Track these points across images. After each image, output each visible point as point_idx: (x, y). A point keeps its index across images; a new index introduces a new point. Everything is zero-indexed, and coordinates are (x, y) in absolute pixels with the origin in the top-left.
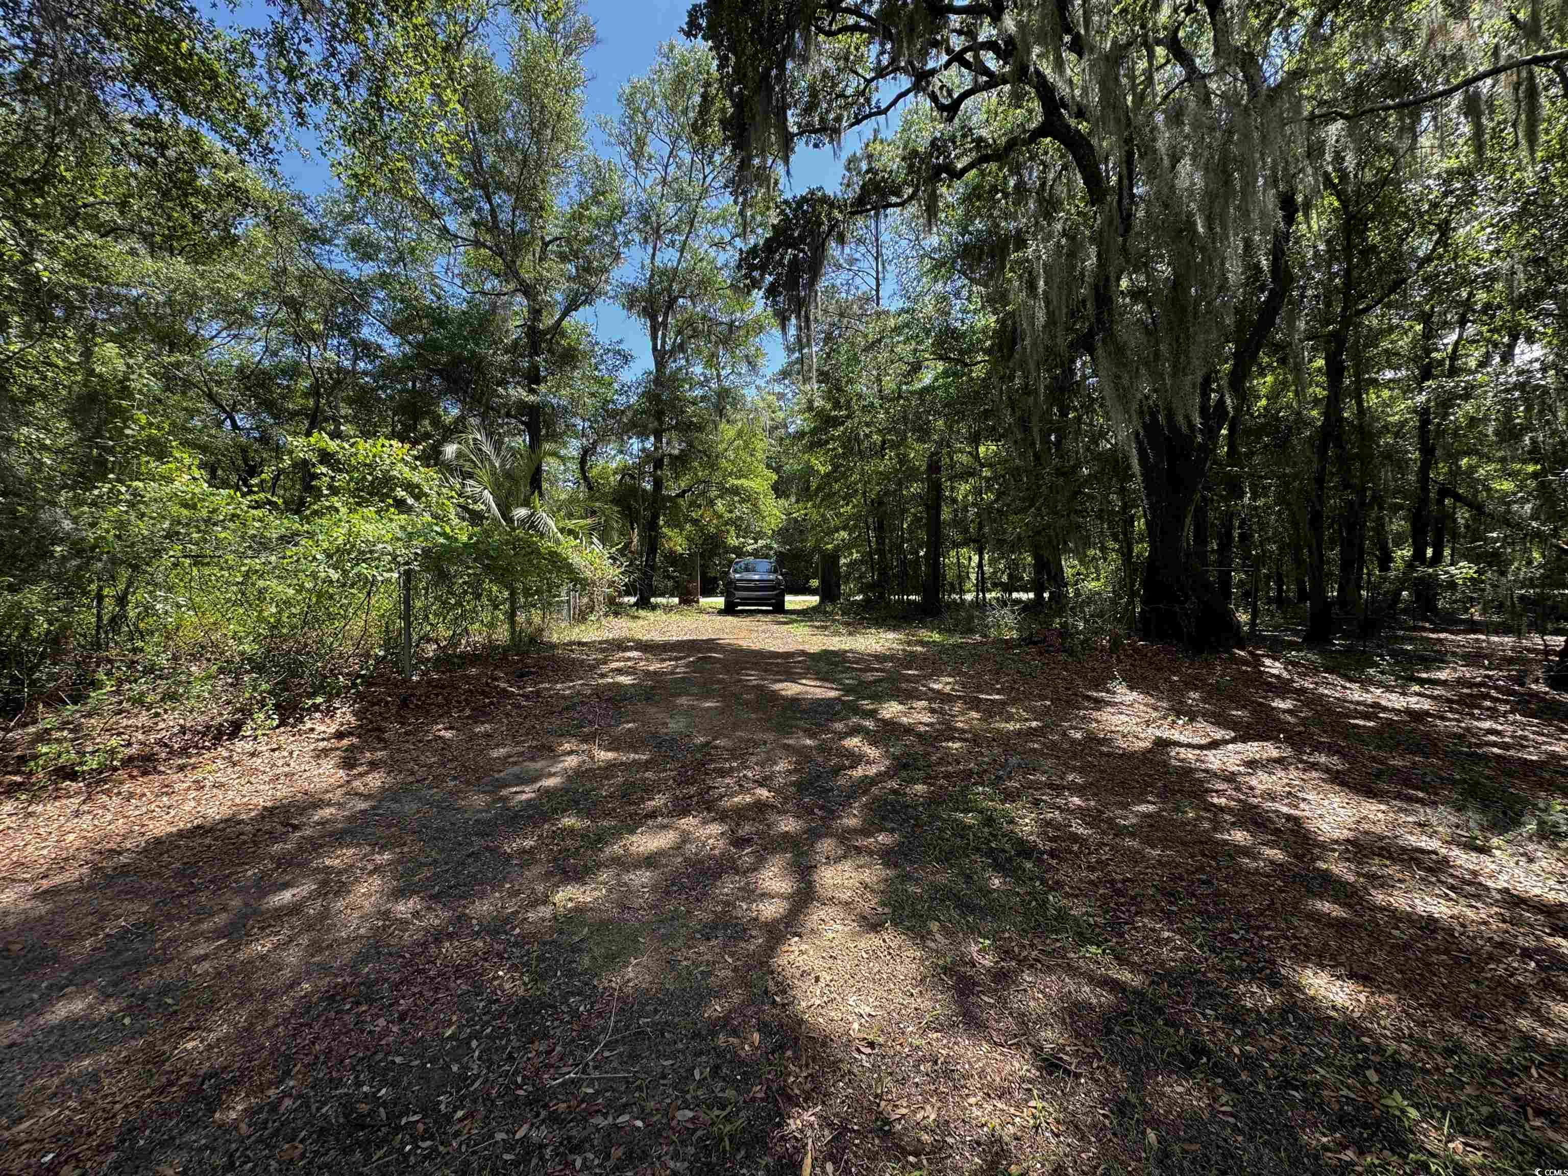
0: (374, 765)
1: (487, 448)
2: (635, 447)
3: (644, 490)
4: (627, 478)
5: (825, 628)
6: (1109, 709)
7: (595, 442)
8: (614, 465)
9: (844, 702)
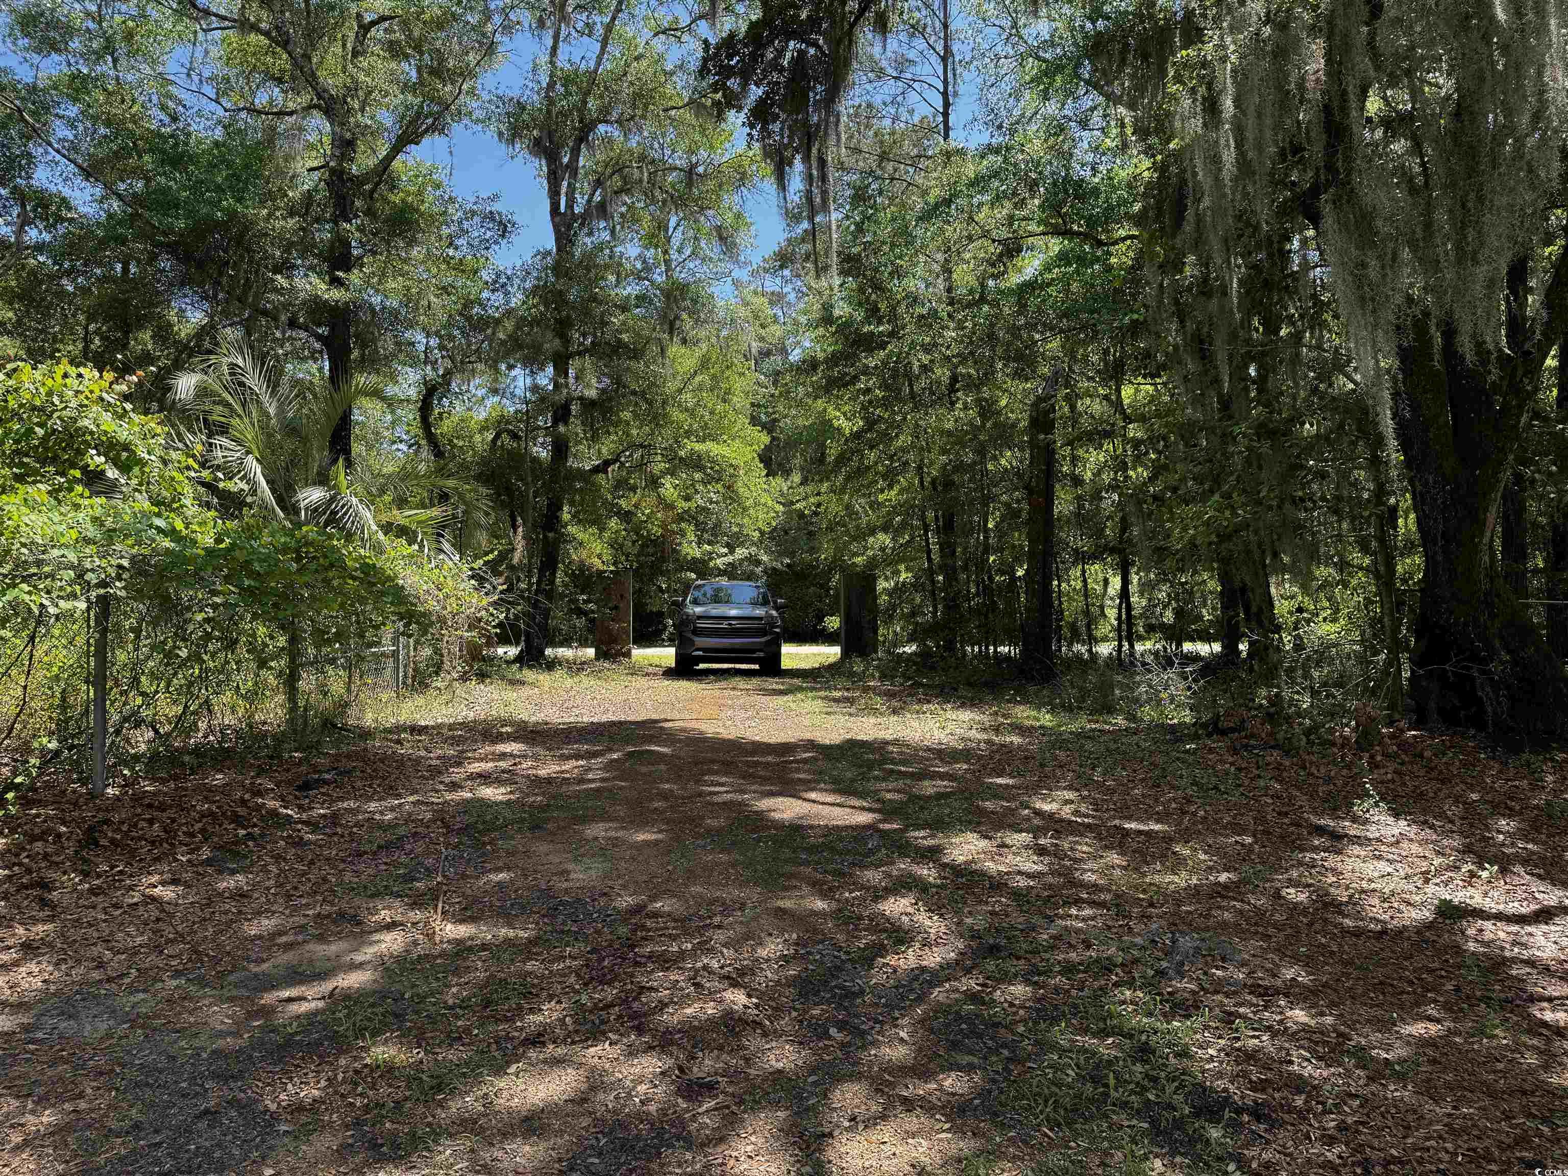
0: (29, 949)
1: (254, 382)
2: (520, 382)
3: (536, 460)
4: (505, 438)
5: (850, 701)
6: (1357, 850)
7: (448, 373)
8: (483, 415)
9: (884, 834)
